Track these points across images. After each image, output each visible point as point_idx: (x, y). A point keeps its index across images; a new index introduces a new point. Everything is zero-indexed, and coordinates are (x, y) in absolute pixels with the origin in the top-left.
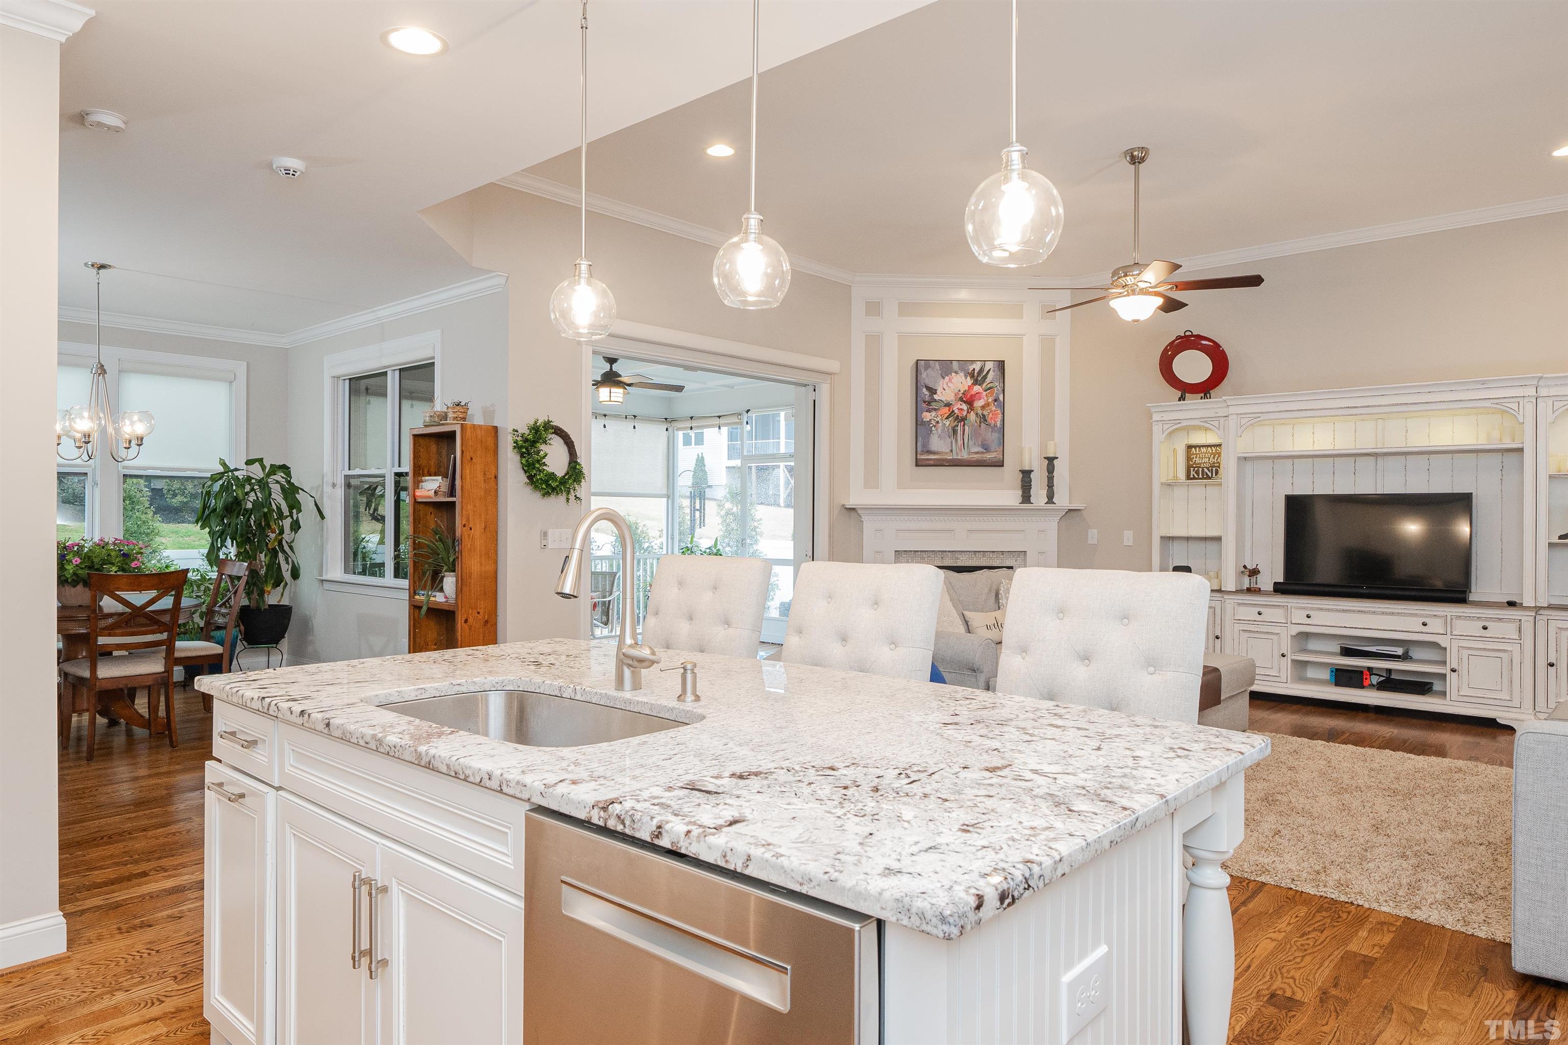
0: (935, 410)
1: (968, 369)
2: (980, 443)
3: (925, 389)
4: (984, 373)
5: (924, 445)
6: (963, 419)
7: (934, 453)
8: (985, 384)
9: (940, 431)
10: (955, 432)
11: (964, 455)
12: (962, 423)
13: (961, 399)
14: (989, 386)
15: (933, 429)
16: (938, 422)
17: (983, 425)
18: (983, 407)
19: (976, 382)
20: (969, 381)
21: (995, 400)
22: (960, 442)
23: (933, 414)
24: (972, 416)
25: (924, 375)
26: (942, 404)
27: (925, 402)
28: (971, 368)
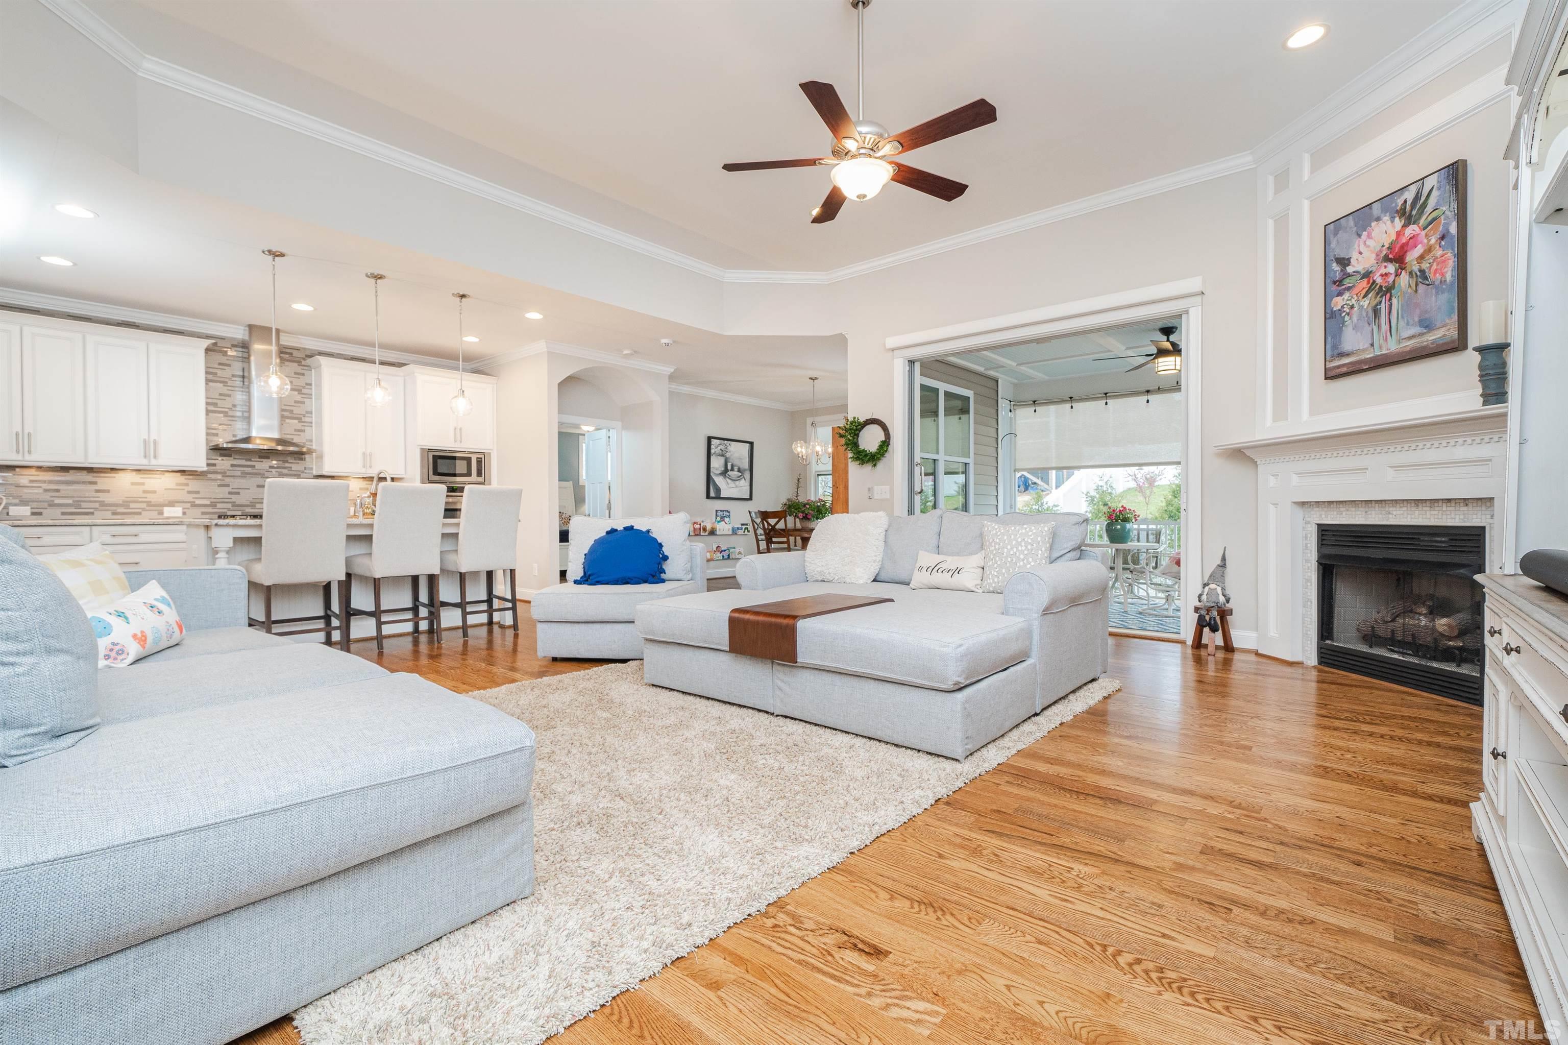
0: (1349, 289)
1: (1397, 205)
2: (1416, 319)
3: (1334, 265)
4: (1423, 199)
5: (1335, 347)
6: (1387, 291)
7: (1348, 355)
8: (1424, 217)
9: (1355, 318)
10: (1376, 312)
11: (1392, 347)
12: (1388, 295)
13: (1387, 259)
14: (1430, 219)
15: (1347, 318)
16: (1352, 307)
17: (1421, 288)
18: (1421, 258)
19: (1409, 220)
20: (1398, 223)
21: (1443, 238)
22: (1385, 327)
23: (1347, 295)
24: (1404, 279)
25: (1333, 244)
26: (1358, 277)
27: (1335, 283)
28: (1400, 202)
